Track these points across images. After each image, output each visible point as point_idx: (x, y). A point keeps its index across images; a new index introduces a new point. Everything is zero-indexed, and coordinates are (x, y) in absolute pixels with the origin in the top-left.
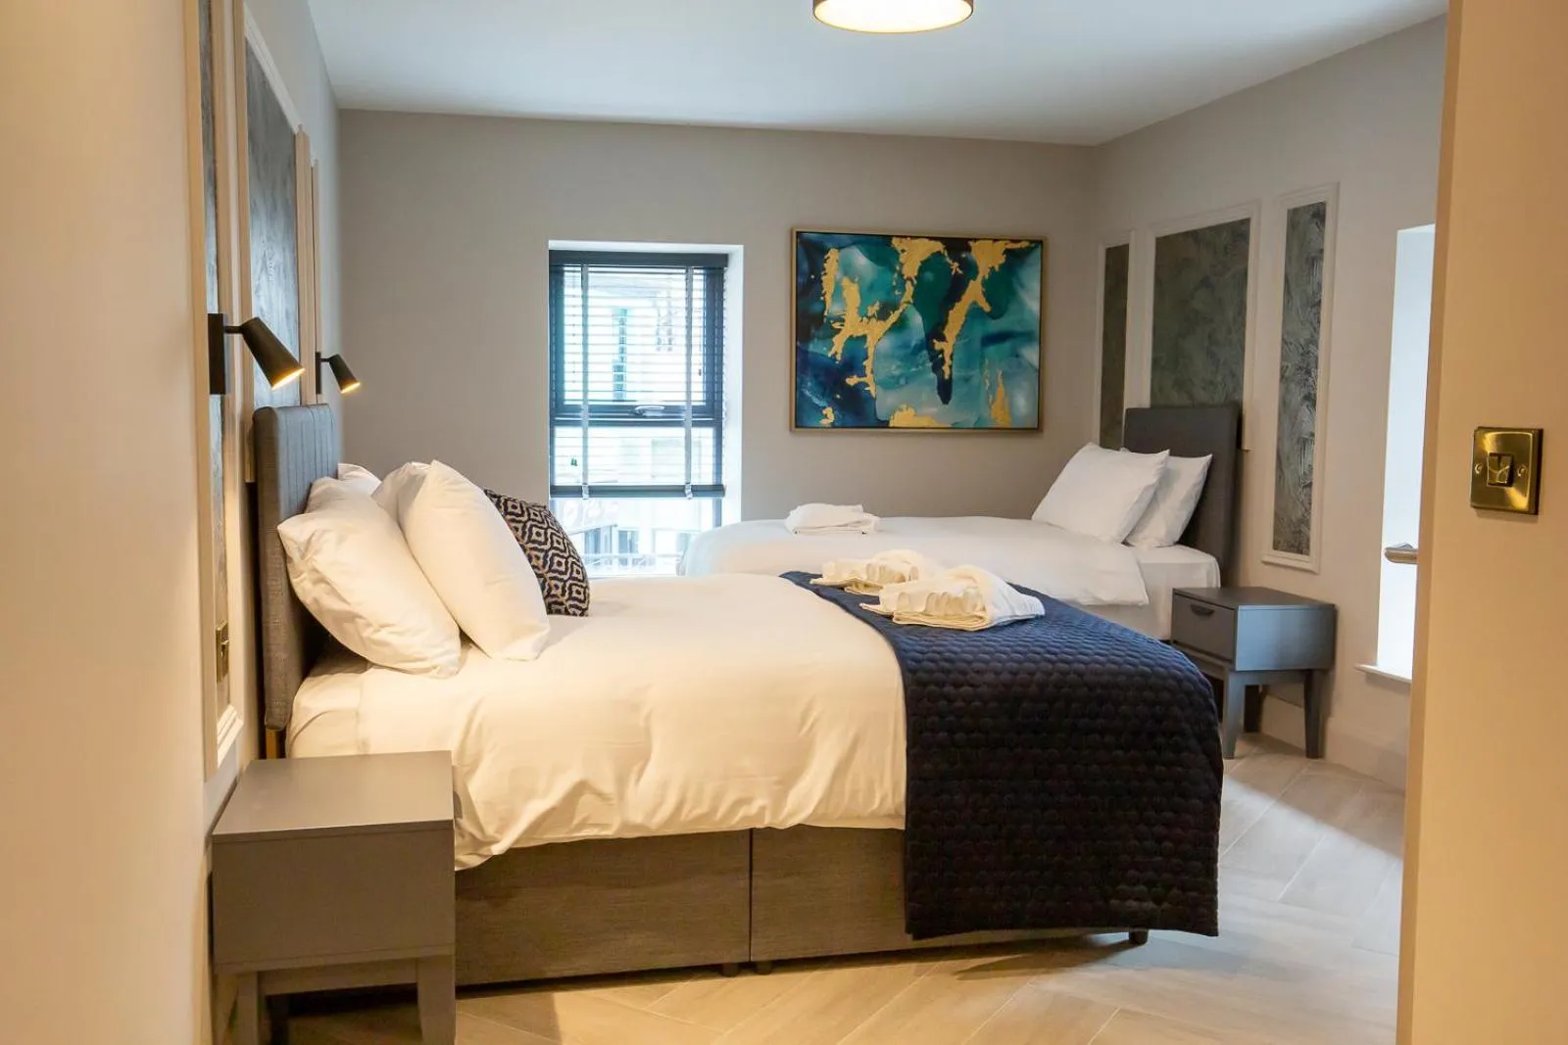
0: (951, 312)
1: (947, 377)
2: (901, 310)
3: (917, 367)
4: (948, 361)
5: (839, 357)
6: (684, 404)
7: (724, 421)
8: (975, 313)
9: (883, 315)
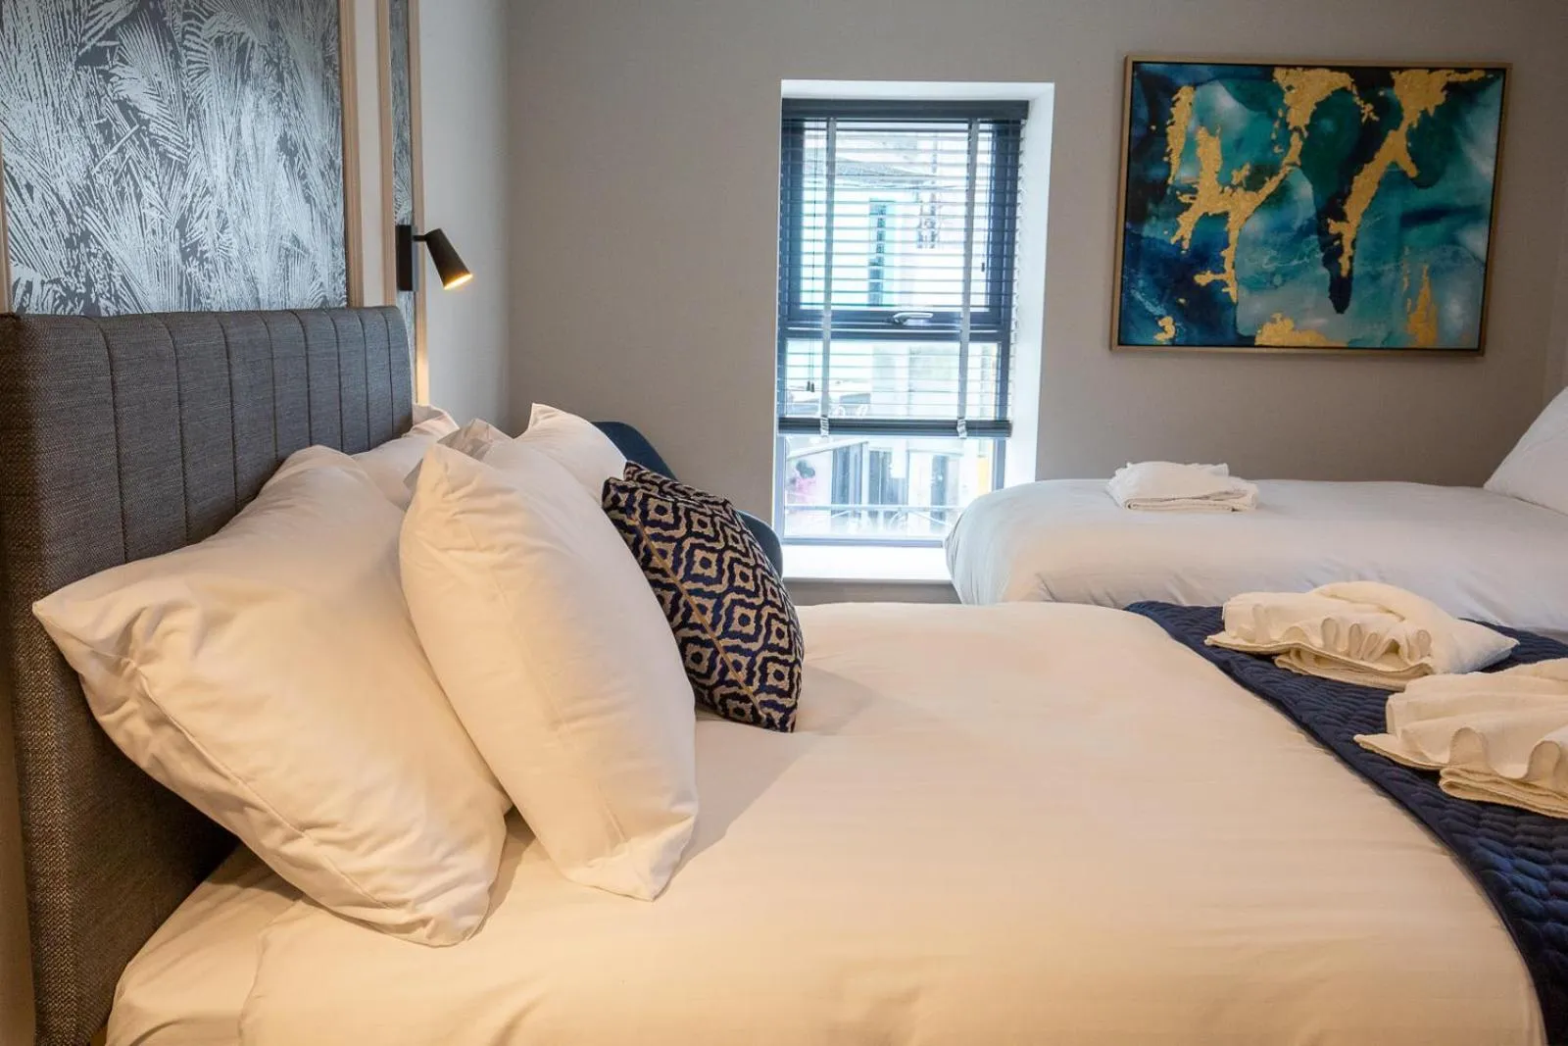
0: (1356, 177)
1: (1344, 273)
2: (1281, 176)
3: (1301, 258)
4: (1348, 250)
5: (1186, 245)
6: (959, 310)
7: (1012, 335)
8: (1394, 179)
9: (1253, 183)
